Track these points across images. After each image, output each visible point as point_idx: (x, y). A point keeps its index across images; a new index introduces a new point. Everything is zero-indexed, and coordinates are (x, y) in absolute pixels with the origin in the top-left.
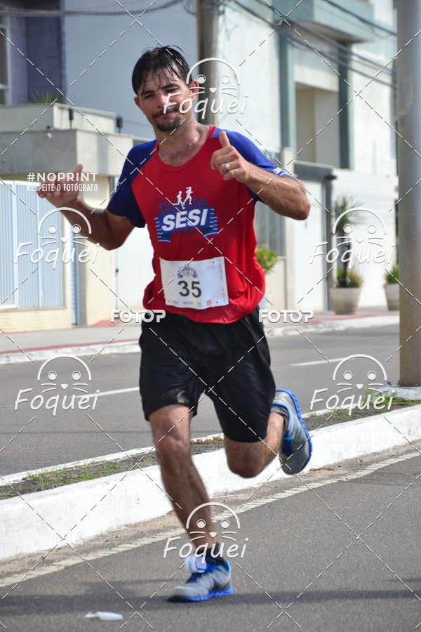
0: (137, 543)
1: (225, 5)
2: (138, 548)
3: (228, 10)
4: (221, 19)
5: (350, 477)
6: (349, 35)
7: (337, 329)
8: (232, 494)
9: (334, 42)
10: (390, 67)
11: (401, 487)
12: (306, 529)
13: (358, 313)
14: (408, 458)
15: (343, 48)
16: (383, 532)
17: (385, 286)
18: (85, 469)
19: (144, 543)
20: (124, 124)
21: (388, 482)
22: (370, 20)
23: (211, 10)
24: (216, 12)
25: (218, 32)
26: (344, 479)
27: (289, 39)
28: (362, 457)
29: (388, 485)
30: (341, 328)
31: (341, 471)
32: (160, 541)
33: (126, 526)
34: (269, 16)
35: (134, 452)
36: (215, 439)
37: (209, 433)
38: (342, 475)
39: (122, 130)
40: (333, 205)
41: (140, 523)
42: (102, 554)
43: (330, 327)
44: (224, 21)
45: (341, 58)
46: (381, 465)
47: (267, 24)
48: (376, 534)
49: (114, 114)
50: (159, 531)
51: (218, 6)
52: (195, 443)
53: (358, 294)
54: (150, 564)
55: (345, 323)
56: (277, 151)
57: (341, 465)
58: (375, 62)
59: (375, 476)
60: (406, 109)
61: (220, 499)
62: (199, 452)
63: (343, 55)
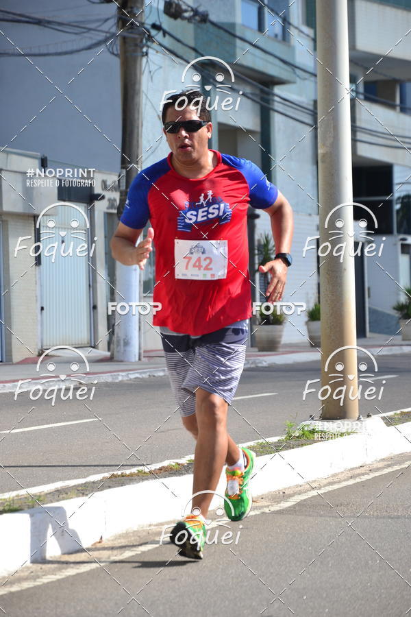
0: (62, 574)
1: (148, 47)
2: (63, 579)
3: (150, 51)
4: (144, 60)
5: (273, 509)
6: (272, 77)
7: (260, 365)
8: (156, 525)
9: (254, 83)
10: (311, 108)
11: (323, 518)
12: (229, 559)
13: (281, 350)
14: (330, 490)
15: (266, 89)
16: (305, 562)
17: (307, 323)
18: (9, 501)
19: (68, 574)
20: (49, 163)
21: (311, 513)
22: (292, 62)
23: (135, 51)
24: (139, 54)
25: (141, 74)
26: (267, 510)
27: (211, 80)
28: (285, 489)
29: (310, 516)
30: (265, 364)
31: (264, 503)
32: (84, 573)
34: (192, 57)
35: (59, 485)
36: (139, 472)
37: (132, 466)
38: (266, 507)
40: (256, 243)
42: (26, 585)
43: (252, 363)
44: (147, 62)
45: (262, 99)
46: (304, 497)
48: (298, 564)
49: (39, 154)
51: (142, 48)
52: (119, 476)
53: (281, 331)
55: (268, 359)
57: (264, 497)
58: (297, 103)
59: (297, 508)
60: (327, 147)
61: (144, 531)
62: (123, 484)
63: (265, 96)
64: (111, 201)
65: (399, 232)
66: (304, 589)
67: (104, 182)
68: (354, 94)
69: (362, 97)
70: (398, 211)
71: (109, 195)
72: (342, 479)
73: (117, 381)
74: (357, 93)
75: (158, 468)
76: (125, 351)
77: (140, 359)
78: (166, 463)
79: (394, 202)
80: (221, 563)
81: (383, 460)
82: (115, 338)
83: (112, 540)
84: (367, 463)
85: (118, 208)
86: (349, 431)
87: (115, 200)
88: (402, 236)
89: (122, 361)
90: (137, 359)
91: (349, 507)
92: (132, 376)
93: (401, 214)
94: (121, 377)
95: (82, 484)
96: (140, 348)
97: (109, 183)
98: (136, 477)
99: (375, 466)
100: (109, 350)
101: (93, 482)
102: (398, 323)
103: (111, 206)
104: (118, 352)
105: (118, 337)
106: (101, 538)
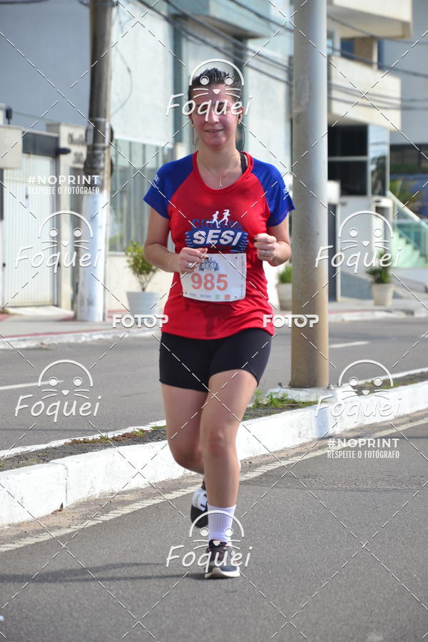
0: (20, 542)
2: (21, 548)
4: (115, 10)
6: (246, 31)
8: (118, 494)
9: (229, 37)
10: (286, 63)
11: (290, 490)
14: (298, 460)
15: (239, 43)
16: (271, 535)
17: (277, 286)
19: (27, 543)
20: (14, 116)
22: (267, 16)
23: (105, 1)
24: (110, 4)
25: (111, 25)
27: (183, 33)
28: (252, 458)
32: (44, 541)
33: (9, 525)
34: (164, 8)
35: (19, 450)
36: (102, 438)
37: (95, 431)
39: (11, 121)
41: (23, 523)
44: (118, 12)
45: (236, 54)
47: (162, 17)
48: (264, 537)
49: (3, 105)
50: (43, 531)
52: (81, 442)
54: (34, 565)
56: (170, 146)
58: (271, 58)
59: (263, 479)
60: (302, 107)
61: (106, 499)
62: (85, 451)
63: (238, 51)
64: (78, 156)
65: (373, 193)
66: (270, 563)
67: (71, 136)
68: (331, 51)
69: (338, 54)
70: (373, 173)
71: (75, 149)
72: (311, 449)
73: (80, 342)
74: (333, 49)
75: (121, 434)
76: (89, 311)
77: (104, 319)
78: (130, 430)
79: (369, 162)
80: (185, 534)
81: (353, 430)
82: (79, 298)
83: (73, 509)
84: (337, 433)
85: (85, 163)
87: (81, 155)
88: (376, 198)
89: (85, 321)
90: (101, 319)
92: (96, 337)
93: (376, 174)
94: (84, 338)
95: (43, 450)
96: (104, 308)
97: (76, 136)
98: (98, 444)
100: (72, 308)
101: (55, 448)
102: (370, 288)
103: (78, 161)
104: (82, 311)
105: (82, 296)
106: (62, 506)
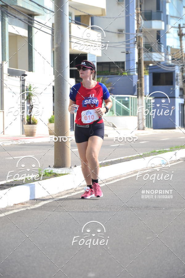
5: (31, 208)
7: (26, 143)
9: (26, 15)
13: (36, 136)
15: (30, 18)
17: (48, 124)
26: (29, 208)
27: (6, 13)
29: (48, 211)
30: (29, 142)
38: (28, 207)
40: (25, 88)
43: (23, 141)
46: (45, 202)
53: (36, 127)
55: (30, 140)
57: (28, 202)
59: (43, 207)
60: (58, 44)
63: (30, 21)
68: (70, 21)
72: (63, 195)
81: (81, 186)
84: (74, 188)
86: (67, 173)
91: (66, 207)
99: (78, 189)
